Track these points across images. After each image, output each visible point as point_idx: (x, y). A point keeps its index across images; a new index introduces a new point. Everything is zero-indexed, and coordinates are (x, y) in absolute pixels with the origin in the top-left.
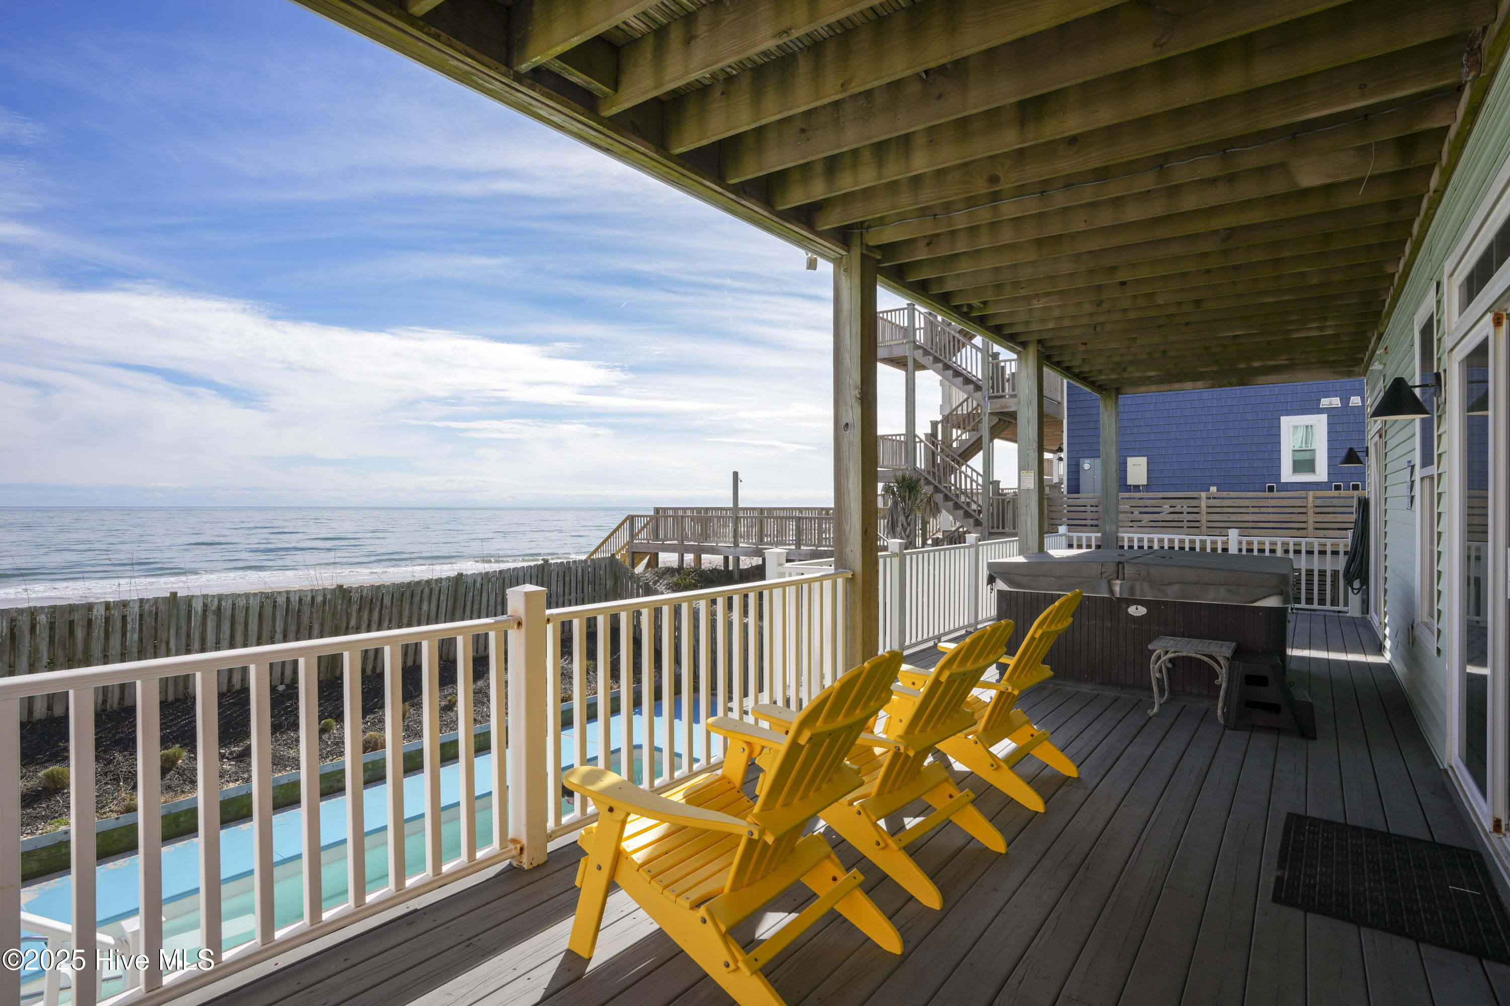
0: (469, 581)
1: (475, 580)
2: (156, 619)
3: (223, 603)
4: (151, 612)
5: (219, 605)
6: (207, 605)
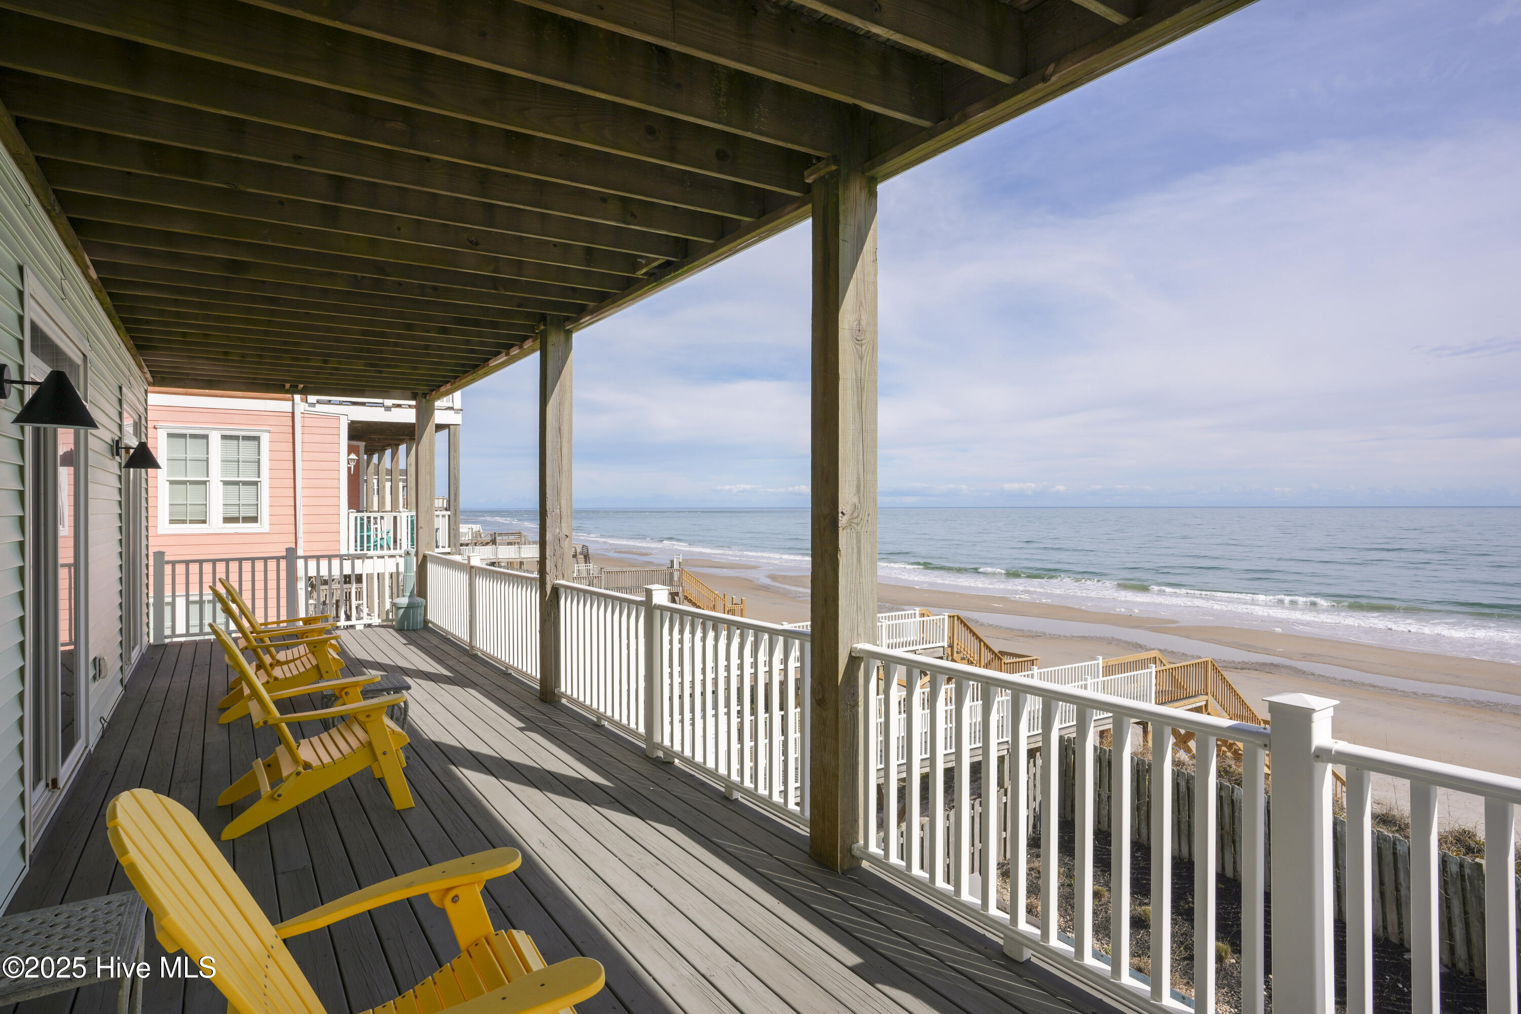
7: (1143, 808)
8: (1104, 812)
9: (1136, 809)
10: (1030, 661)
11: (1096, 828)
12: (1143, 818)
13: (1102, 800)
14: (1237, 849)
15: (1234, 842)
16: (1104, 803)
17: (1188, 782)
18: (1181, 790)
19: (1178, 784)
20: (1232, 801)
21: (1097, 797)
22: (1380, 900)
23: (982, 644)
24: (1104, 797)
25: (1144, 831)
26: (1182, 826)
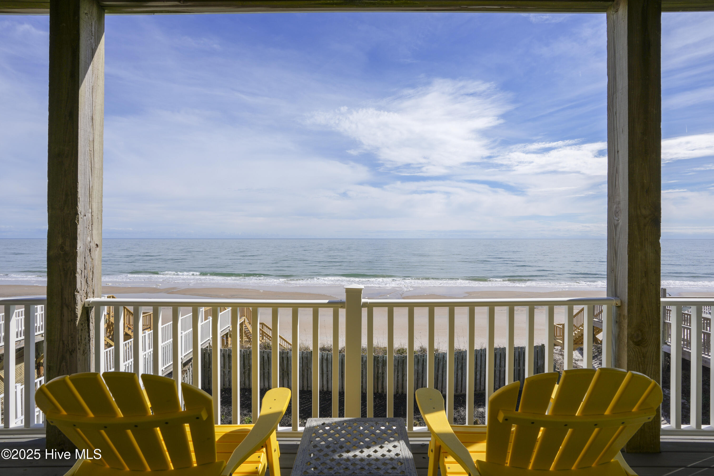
0: (440, 356)
1: (444, 356)
2: (307, 359)
3: (329, 357)
4: (305, 357)
5: (327, 357)
6: (323, 357)
7: (247, 372)
8: (227, 379)
9: (243, 373)
10: (149, 315)
11: (222, 388)
12: (247, 376)
13: (225, 374)
14: (289, 377)
15: (288, 374)
16: (226, 375)
17: (268, 355)
18: (265, 359)
19: (263, 357)
20: (288, 357)
21: (223, 373)
22: (341, 378)
23: (126, 310)
24: (227, 372)
25: (247, 382)
26: (265, 374)
